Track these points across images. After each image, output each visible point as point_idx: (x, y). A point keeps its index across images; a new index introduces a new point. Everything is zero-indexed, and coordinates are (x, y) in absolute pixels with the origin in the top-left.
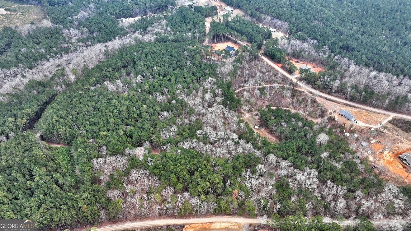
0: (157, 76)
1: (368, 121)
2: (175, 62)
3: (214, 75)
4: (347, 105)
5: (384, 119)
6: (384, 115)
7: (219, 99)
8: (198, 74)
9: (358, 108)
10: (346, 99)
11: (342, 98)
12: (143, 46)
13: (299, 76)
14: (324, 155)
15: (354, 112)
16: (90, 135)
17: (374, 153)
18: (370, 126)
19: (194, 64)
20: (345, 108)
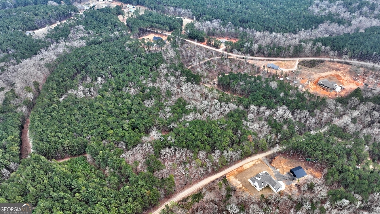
0: (115, 74)
1: (287, 67)
2: (123, 58)
3: (164, 61)
4: (268, 60)
5: (295, 63)
6: (293, 60)
7: (183, 79)
8: (150, 64)
9: (276, 60)
10: (265, 56)
11: (262, 57)
12: (82, 51)
13: (225, 47)
14: (282, 94)
15: (276, 63)
16: (99, 138)
17: (304, 86)
18: (291, 70)
19: (141, 56)
20: (268, 62)
